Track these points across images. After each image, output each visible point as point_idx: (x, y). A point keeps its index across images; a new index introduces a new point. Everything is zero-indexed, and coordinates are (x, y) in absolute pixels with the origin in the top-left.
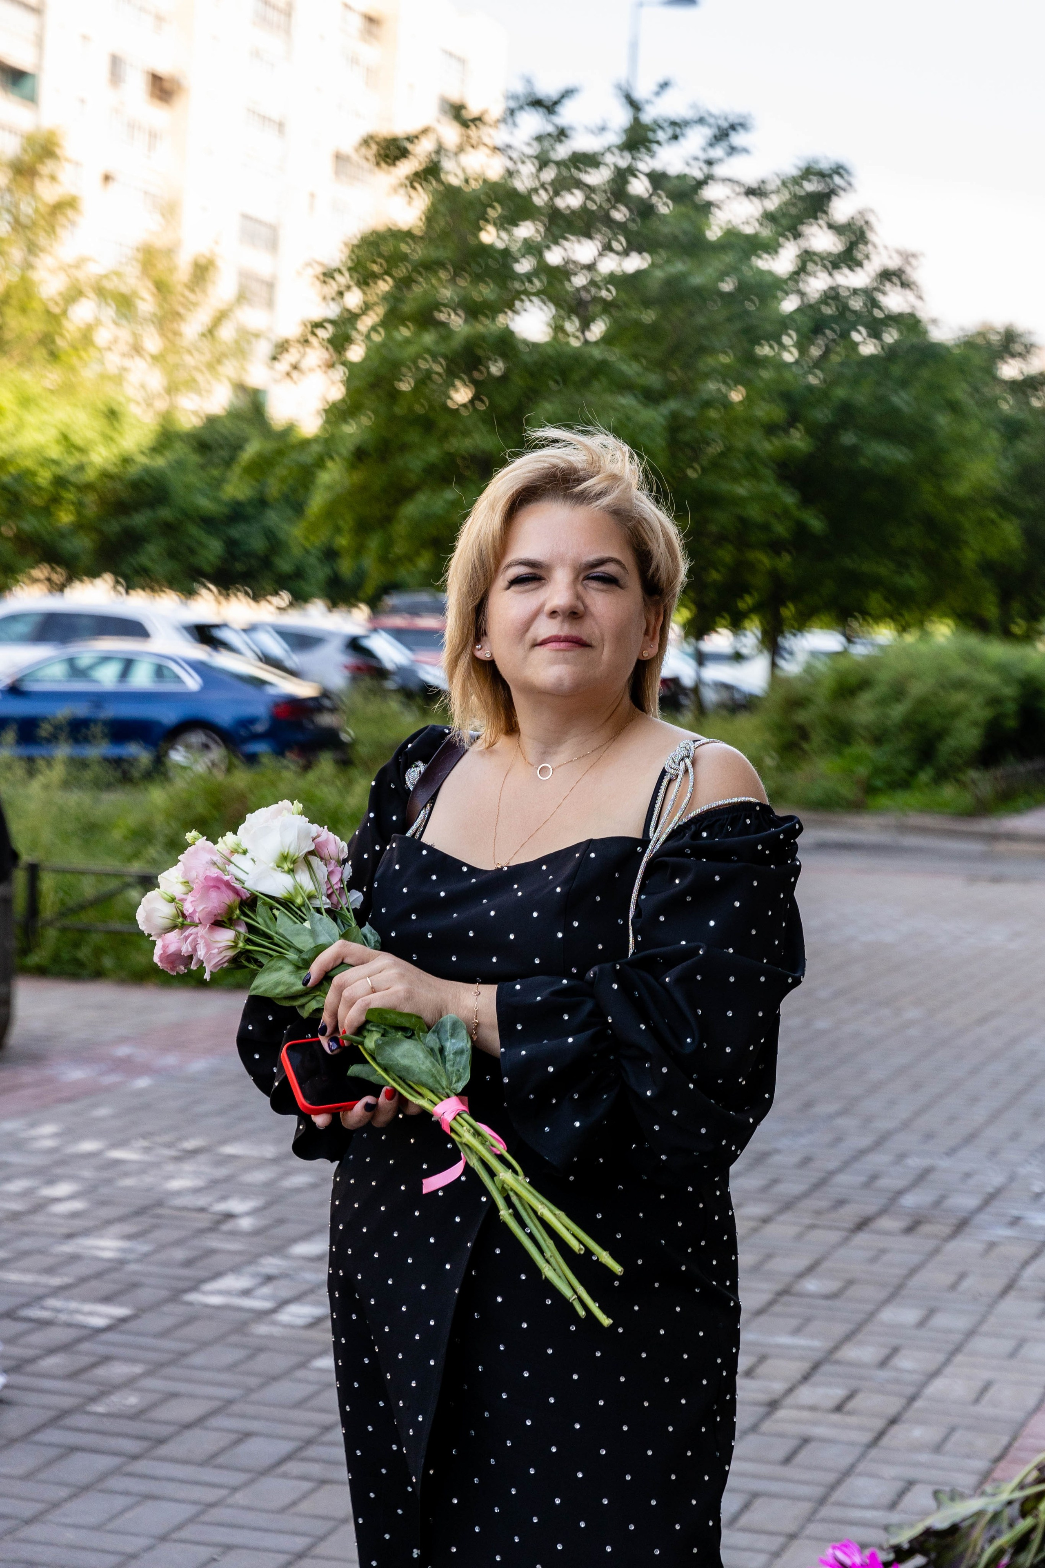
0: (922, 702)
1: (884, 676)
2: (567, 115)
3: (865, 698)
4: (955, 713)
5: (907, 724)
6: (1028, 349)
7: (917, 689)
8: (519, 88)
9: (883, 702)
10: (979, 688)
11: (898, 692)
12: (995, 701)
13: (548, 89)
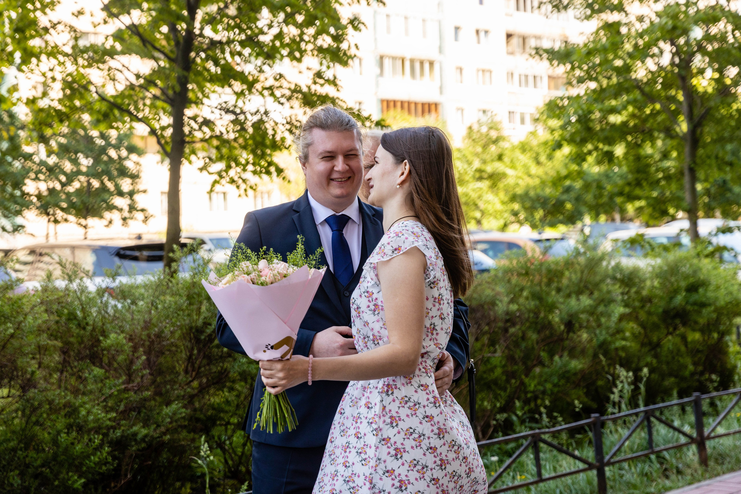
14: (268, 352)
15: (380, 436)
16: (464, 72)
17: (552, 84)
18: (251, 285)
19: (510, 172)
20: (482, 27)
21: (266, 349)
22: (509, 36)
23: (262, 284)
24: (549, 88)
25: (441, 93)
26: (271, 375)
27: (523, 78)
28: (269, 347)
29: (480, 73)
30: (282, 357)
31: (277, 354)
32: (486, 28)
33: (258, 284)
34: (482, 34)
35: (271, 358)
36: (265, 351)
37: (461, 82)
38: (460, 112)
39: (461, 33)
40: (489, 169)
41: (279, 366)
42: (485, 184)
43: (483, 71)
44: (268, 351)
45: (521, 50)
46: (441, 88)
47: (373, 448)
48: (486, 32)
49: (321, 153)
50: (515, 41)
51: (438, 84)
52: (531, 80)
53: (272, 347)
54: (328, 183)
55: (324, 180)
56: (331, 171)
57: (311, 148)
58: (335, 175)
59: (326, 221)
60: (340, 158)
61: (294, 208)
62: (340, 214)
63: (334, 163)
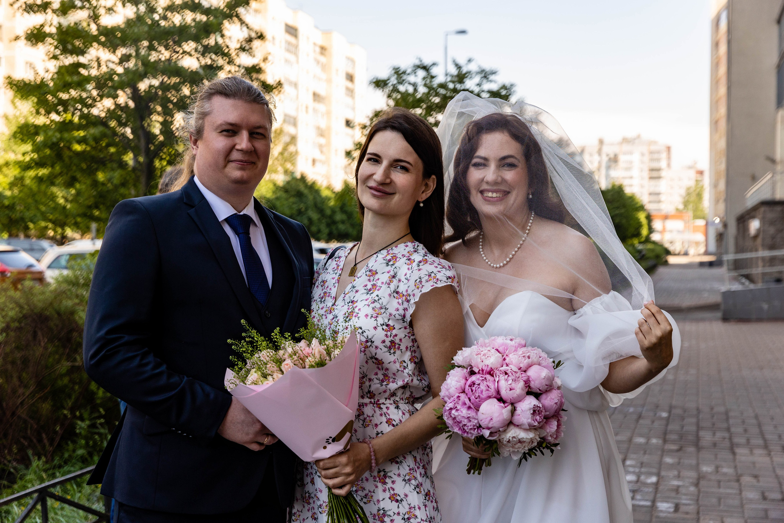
14: (329, 447)
15: (423, 492)
21: (326, 444)
26: (336, 473)
28: (330, 441)
35: (333, 453)
36: (325, 447)
47: (423, 508)
49: (221, 125)
53: (334, 440)
54: (225, 166)
55: (221, 161)
56: (232, 148)
57: (208, 121)
58: (235, 155)
59: (227, 220)
60: (245, 135)
61: (185, 200)
62: (242, 213)
63: (237, 140)
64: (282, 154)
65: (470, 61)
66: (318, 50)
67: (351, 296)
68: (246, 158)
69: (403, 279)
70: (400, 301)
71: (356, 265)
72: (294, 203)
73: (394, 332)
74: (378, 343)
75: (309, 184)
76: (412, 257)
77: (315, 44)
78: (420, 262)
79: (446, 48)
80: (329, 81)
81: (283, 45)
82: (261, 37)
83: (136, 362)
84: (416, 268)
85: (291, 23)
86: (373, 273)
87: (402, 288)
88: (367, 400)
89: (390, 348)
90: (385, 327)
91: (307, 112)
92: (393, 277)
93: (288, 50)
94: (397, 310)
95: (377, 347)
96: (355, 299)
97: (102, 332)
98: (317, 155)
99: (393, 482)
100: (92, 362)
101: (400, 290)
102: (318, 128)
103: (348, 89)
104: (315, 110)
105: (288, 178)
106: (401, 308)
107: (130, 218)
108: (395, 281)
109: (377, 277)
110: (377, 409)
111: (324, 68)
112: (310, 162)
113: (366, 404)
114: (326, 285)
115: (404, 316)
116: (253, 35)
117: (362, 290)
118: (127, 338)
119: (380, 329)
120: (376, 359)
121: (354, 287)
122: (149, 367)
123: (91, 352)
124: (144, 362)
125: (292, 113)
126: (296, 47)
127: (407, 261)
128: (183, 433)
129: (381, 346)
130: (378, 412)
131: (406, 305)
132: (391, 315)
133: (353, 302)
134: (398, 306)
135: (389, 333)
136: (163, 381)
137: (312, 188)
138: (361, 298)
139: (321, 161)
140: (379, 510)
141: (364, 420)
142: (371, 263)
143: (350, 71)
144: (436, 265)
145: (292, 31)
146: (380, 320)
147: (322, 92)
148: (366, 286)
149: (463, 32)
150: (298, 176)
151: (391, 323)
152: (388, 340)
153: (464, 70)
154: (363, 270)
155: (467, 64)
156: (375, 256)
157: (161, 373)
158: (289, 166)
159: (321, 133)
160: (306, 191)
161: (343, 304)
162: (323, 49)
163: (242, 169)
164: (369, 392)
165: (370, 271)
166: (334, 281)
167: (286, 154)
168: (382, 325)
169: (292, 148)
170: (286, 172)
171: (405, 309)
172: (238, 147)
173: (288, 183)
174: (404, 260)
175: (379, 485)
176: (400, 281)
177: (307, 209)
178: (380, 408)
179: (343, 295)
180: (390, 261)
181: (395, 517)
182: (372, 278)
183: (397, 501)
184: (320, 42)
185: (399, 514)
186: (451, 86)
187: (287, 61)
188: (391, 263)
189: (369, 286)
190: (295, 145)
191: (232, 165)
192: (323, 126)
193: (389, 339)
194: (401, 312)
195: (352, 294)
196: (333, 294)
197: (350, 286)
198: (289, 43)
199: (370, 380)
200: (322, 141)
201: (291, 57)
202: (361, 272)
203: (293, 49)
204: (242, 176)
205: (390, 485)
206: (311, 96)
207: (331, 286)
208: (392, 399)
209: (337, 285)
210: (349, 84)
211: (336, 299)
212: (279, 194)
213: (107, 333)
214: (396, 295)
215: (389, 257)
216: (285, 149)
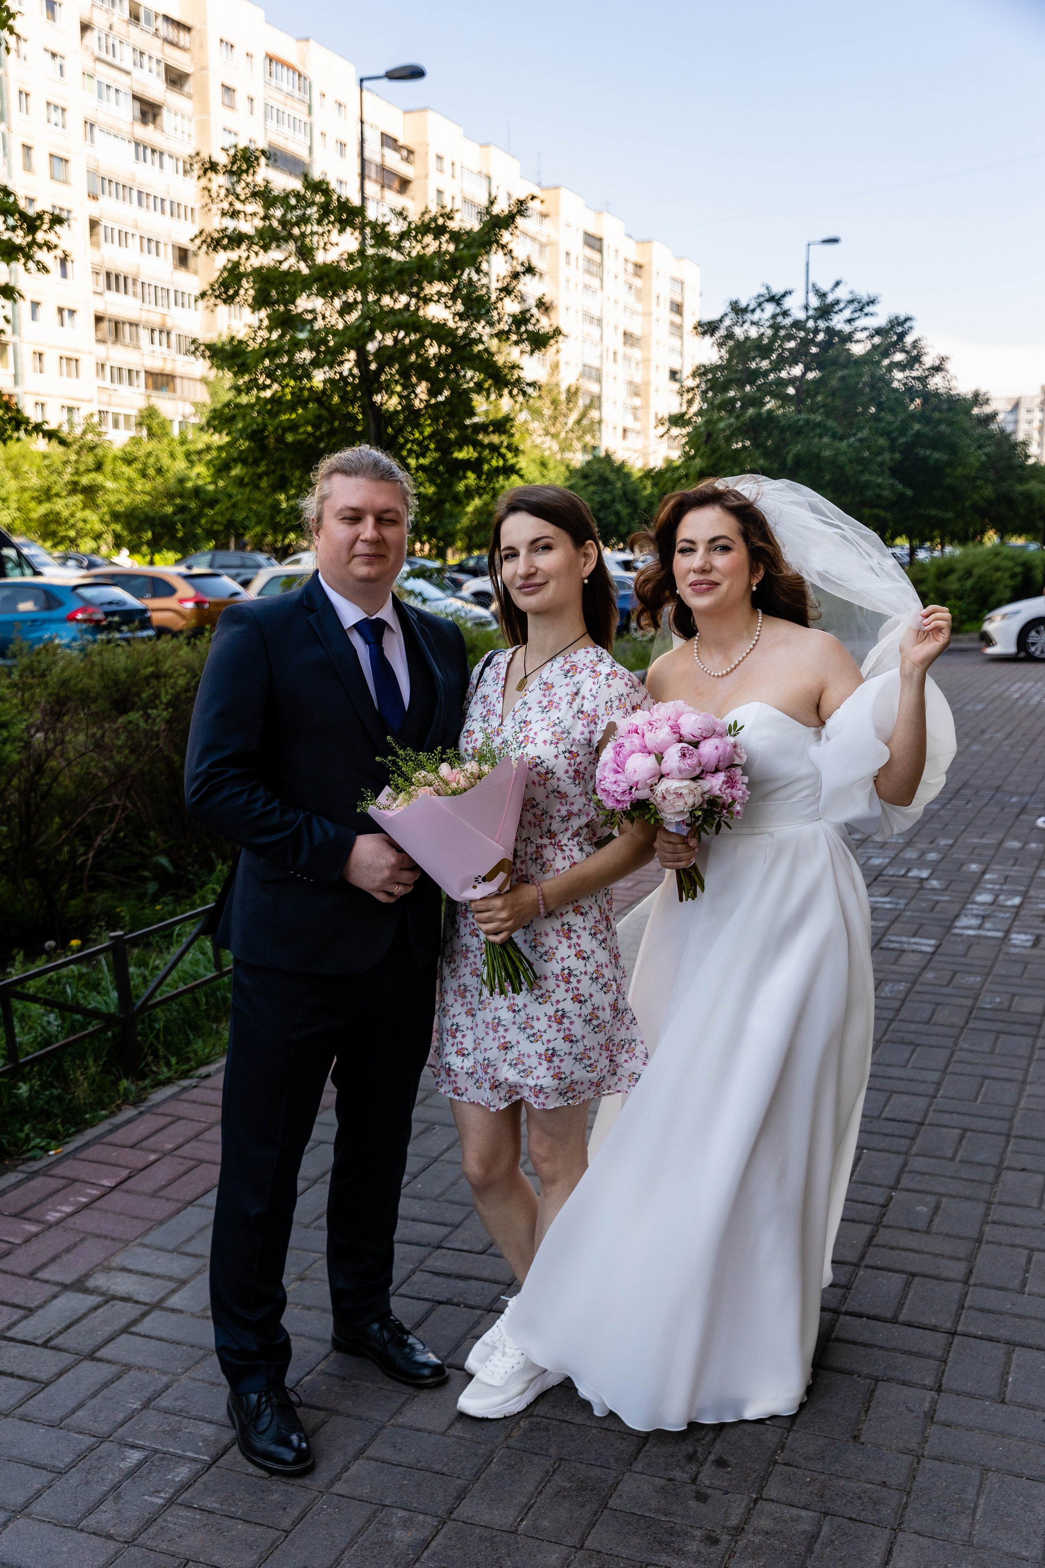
0: (980, 577)
1: (960, 566)
2: (787, 303)
3: (953, 577)
4: (998, 581)
5: (973, 589)
6: (987, 401)
7: (977, 571)
8: (763, 291)
9: (960, 579)
10: (1006, 569)
11: (968, 573)
12: (1013, 576)
13: (777, 290)
16: (44, 358)
17: (150, 381)
18: (436, 798)
19: (109, 484)
20: (67, 304)
21: (476, 884)
22: (99, 319)
23: (454, 793)
24: (146, 387)
25: (16, 382)
27: (116, 372)
28: (480, 880)
29: (64, 361)
30: (499, 890)
31: (490, 888)
32: (73, 307)
33: (447, 794)
34: (66, 314)
35: (485, 894)
36: (475, 887)
37: (41, 372)
38: (39, 408)
39: (41, 310)
40: (85, 480)
41: (498, 902)
42: (78, 498)
43: (69, 359)
44: (479, 886)
45: (113, 338)
46: (16, 376)
48: (72, 312)
49: (341, 510)
50: (105, 325)
51: (12, 370)
52: (125, 374)
53: (484, 880)
54: (349, 562)
55: (344, 556)
56: (356, 539)
57: (328, 504)
58: (360, 548)
59: (356, 626)
60: (370, 520)
61: (305, 603)
62: (374, 617)
63: (360, 528)
64: (579, 422)
65: (837, 284)
66: (631, 268)
67: (521, 715)
68: (373, 551)
69: (587, 695)
70: (585, 722)
71: (526, 677)
72: (594, 493)
73: (578, 760)
74: (560, 773)
75: (617, 464)
76: (598, 669)
77: (626, 260)
78: (609, 675)
79: (807, 265)
80: (647, 314)
81: (581, 262)
82: (530, 270)
83: (244, 798)
84: (604, 682)
85: (591, 230)
86: (548, 686)
87: (588, 707)
88: (546, 841)
89: (575, 779)
90: (567, 755)
91: (615, 360)
92: (577, 694)
93: (588, 272)
94: (583, 733)
95: (559, 779)
96: (528, 719)
97: (204, 766)
98: (630, 423)
99: (579, 937)
100: (194, 800)
101: (584, 709)
102: (631, 383)
103: (672, 324)
104: (627, 358)
105: (588, 457)
106: (586, 731)
107: (237, 628)
108: (578, 700)
109: (553, 691)
110: (558, 852)
111: (639, 294)
112: (620, 432)
113: (545, 846)
114: (488, 700)
115: (590, 740)
116: (520, 269)
117: (536, 708)
118: (232, 772)
119: (561, 757)
120: (559, 792)
121: (525, 703)
122: (259, 804)
123: (193, 788)
124: (253, 797)
125: (596, 363)
126: (601, 265)
127: (592, 674)
128: (302, 876)
129: (564, 777)
130: (560, 855)
131: (592, 727)
132: (574, 740)
133: (525, 722)
134: (583, 729)
135: (572, 762)
136: (276, 819)
137: (620, 470)
138: (534, 715)
139: (633, 431)
140: (563, 970)
141: (543, 865)
142: (545, 673)
143: (678, 299)
144: (626, 680)
145: (594, 242)
146: (562, 747)
147: (637, 332)
148: (540, 702)
149: (834, 241)
150: (602, 454)
151: (574, 749)
152: (571, 769)
153: (830, 298)
154: (536, 683)
155: (833, 289)
156: (549, 664)
157: (273, 810)
158: (588, 438)
159: (636, 391)
160: (612, 477)
161: (513, 724)
162: (638, 266)
163: (368, 564)
164: (549, 831)
165: (545, 684)
166: (496, 695)
167: (585, 422)
168: (564, 752)
169: (594, 414)
170: (585, 448)
171: (591, 732)
172: (362, 537)
173: (588, 463)
174: (586, 672)
175: (564, 940)
176: (583, 698)
177: (613, 501)
178: (563, 850)
179: (512, 713)
180: (568, 671)
181: (582, 977)
182: (547, 693)
183: (584, 958)
184: (634, 257)
185: (586, 973)
186: (811, 324)
187: (586, 287)
188: (570, 674)
189: (545, 703)
190: (599, 408)
191: (356, 560)
192: (638, 379)
193: (573, 768)
194: (587, 735)
195: (524, 712)
196: (499, 712)
197: (520, 702)
198: (590, 261)
199: (551, 817)
200: (637, 402)
201: (595, 282)
202: (533, 684)
203: (596, 269)
204: (369, 573)
205: (575, 940)
206: (621, 338)
207: (494, 701)
208: (576, 839)
209: (501, 699)
210: (677, 319)
211: (502, 716)
212: (573, 481)
213: (210, 766)
214: (580, 715)
215: (567, 667)
216: (583, 415)
